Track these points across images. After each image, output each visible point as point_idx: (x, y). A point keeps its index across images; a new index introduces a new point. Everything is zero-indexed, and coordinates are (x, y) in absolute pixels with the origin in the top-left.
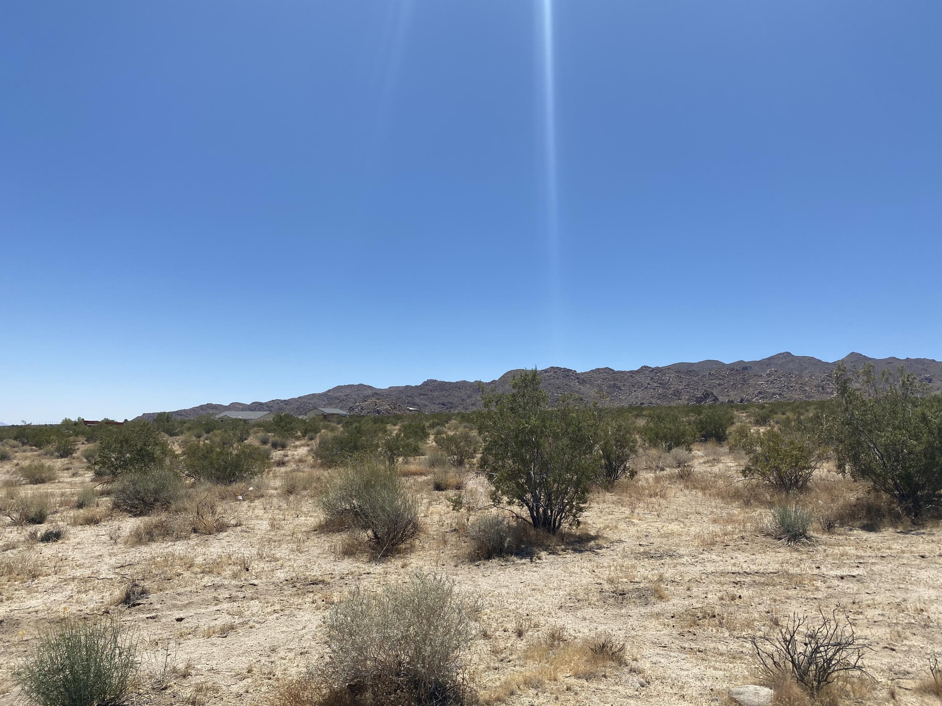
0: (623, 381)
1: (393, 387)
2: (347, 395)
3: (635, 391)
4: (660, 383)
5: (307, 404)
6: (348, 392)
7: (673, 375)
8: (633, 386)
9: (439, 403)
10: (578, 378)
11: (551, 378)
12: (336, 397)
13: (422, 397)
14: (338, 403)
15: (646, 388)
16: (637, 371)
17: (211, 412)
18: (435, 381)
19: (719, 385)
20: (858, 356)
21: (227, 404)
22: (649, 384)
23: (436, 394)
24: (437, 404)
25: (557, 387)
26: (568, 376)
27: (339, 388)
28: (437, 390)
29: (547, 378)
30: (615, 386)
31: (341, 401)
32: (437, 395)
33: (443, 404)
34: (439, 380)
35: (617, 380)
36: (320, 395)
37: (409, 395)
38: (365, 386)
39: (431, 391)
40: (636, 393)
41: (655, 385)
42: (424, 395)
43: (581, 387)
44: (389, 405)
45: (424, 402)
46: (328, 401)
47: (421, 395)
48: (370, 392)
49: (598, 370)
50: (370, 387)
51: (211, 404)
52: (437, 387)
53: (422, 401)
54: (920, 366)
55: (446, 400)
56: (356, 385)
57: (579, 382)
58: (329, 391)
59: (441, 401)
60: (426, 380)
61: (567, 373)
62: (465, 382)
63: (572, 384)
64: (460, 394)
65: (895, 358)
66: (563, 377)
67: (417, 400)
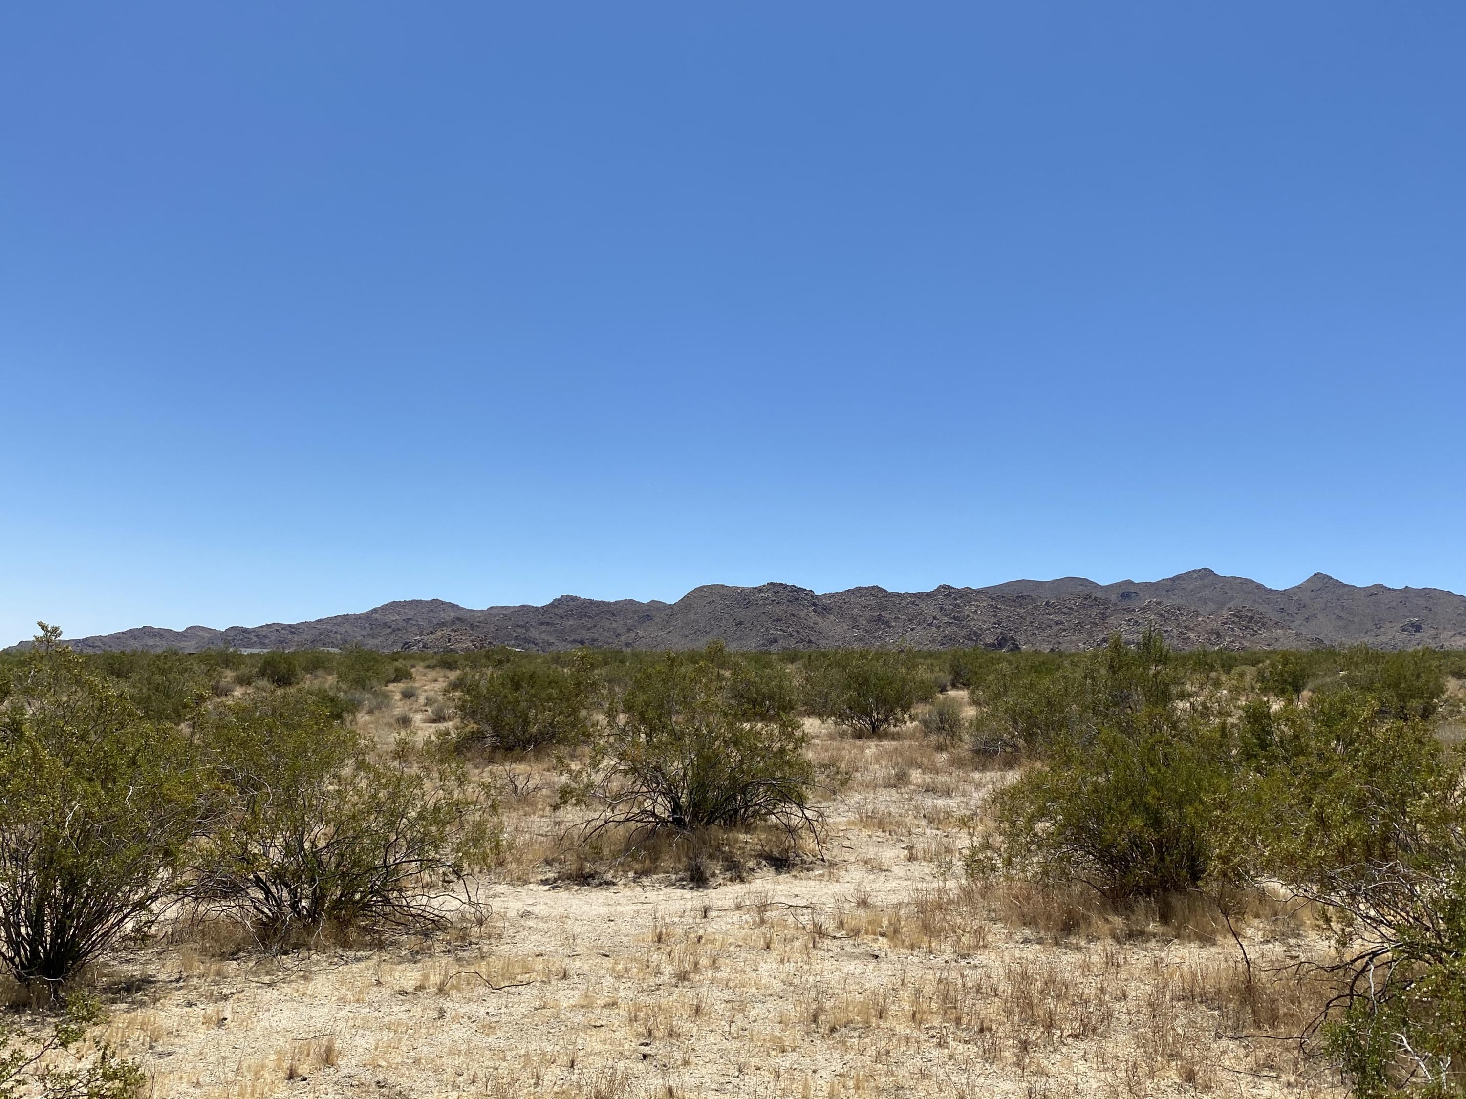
0: (896, 611)
1: (497, 607)
2: (407, 620)
3: (912, 630)
4: (955, 618)
5: (332, 635)
6: (411, 614)
7: (985, 604)
8: (910, 620)
9: (574, 641)
10: (814, 604)
11: (767, 602)
12: (385, 624)
13: (544, 628)
14: (388, 634)
15: (929, 625)
16: (928, 595)
17: (151, 642)
18: (574, 599)
19: (1057, 624)
20: (1326, 580)
21: (181, 629)
22: (935, 618)
23: (571, 622)
24: (571, 642)
25: (775, 618)
26: (798, 599)
27: (394, 606)
28: (572, 615)
29: (760, 603)
30: (879, 619)
31: (394, 631)
32: (571, 626)
33: (582, 643)
34: (582, 597)
35: (886, 608)
36: (357, 618)
37: (520, 623)
38: (443, 603)
39: (562, 618)
40: (913, 633)
41: (946, 619)
42: (548, 624)
43: (819, 620)
44: (472, 641)
45: (546, 638)
46: (372, 629)
47: (542, 624)
48: (453, 615)
49: (859, 589)
50: (453, 606)
51: (151, 628)
52: (572, 611)
53: (544, 636)
54: (1422, 602)
55: (586, 635)
56: (427, 602)
57: (815, 612)
58: (375, 610)
59: (578, 638)
60: (559, 597)
61: (796, 595)
62: (631, 602)
63: (803, 614)
64: (614, 625)
65: (1382, 586)
66: (789, 601)
67: (534, 634)
